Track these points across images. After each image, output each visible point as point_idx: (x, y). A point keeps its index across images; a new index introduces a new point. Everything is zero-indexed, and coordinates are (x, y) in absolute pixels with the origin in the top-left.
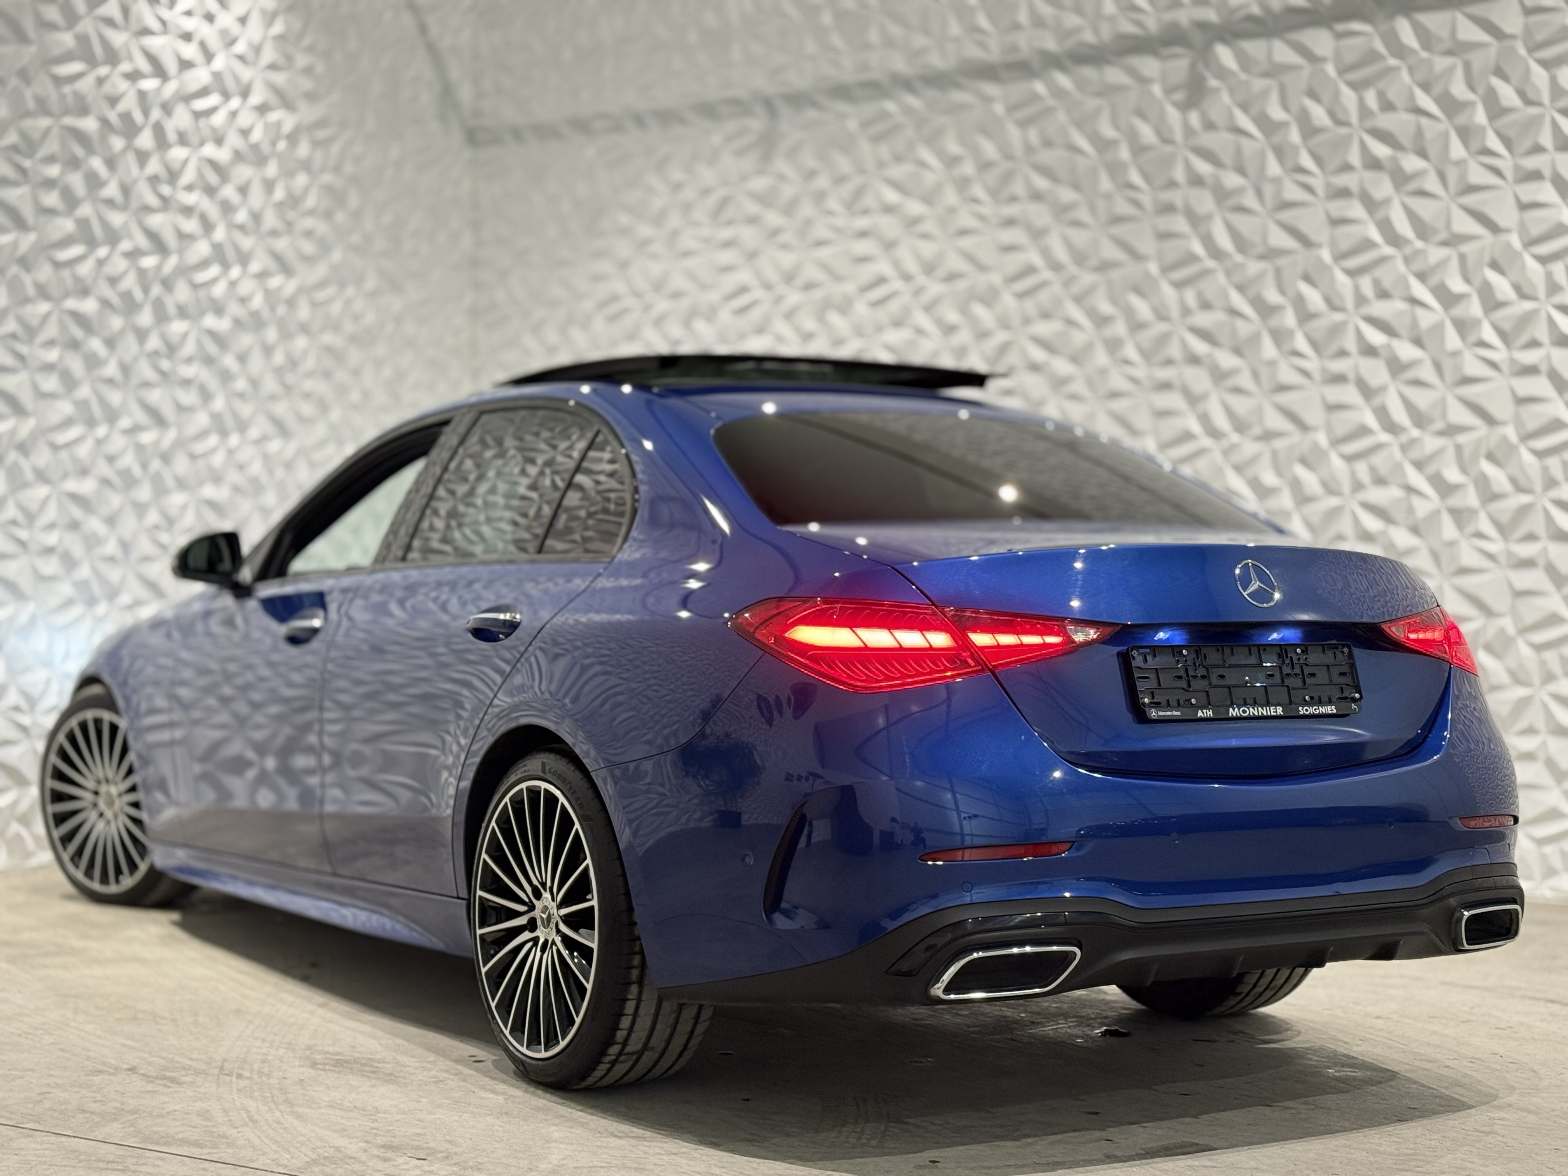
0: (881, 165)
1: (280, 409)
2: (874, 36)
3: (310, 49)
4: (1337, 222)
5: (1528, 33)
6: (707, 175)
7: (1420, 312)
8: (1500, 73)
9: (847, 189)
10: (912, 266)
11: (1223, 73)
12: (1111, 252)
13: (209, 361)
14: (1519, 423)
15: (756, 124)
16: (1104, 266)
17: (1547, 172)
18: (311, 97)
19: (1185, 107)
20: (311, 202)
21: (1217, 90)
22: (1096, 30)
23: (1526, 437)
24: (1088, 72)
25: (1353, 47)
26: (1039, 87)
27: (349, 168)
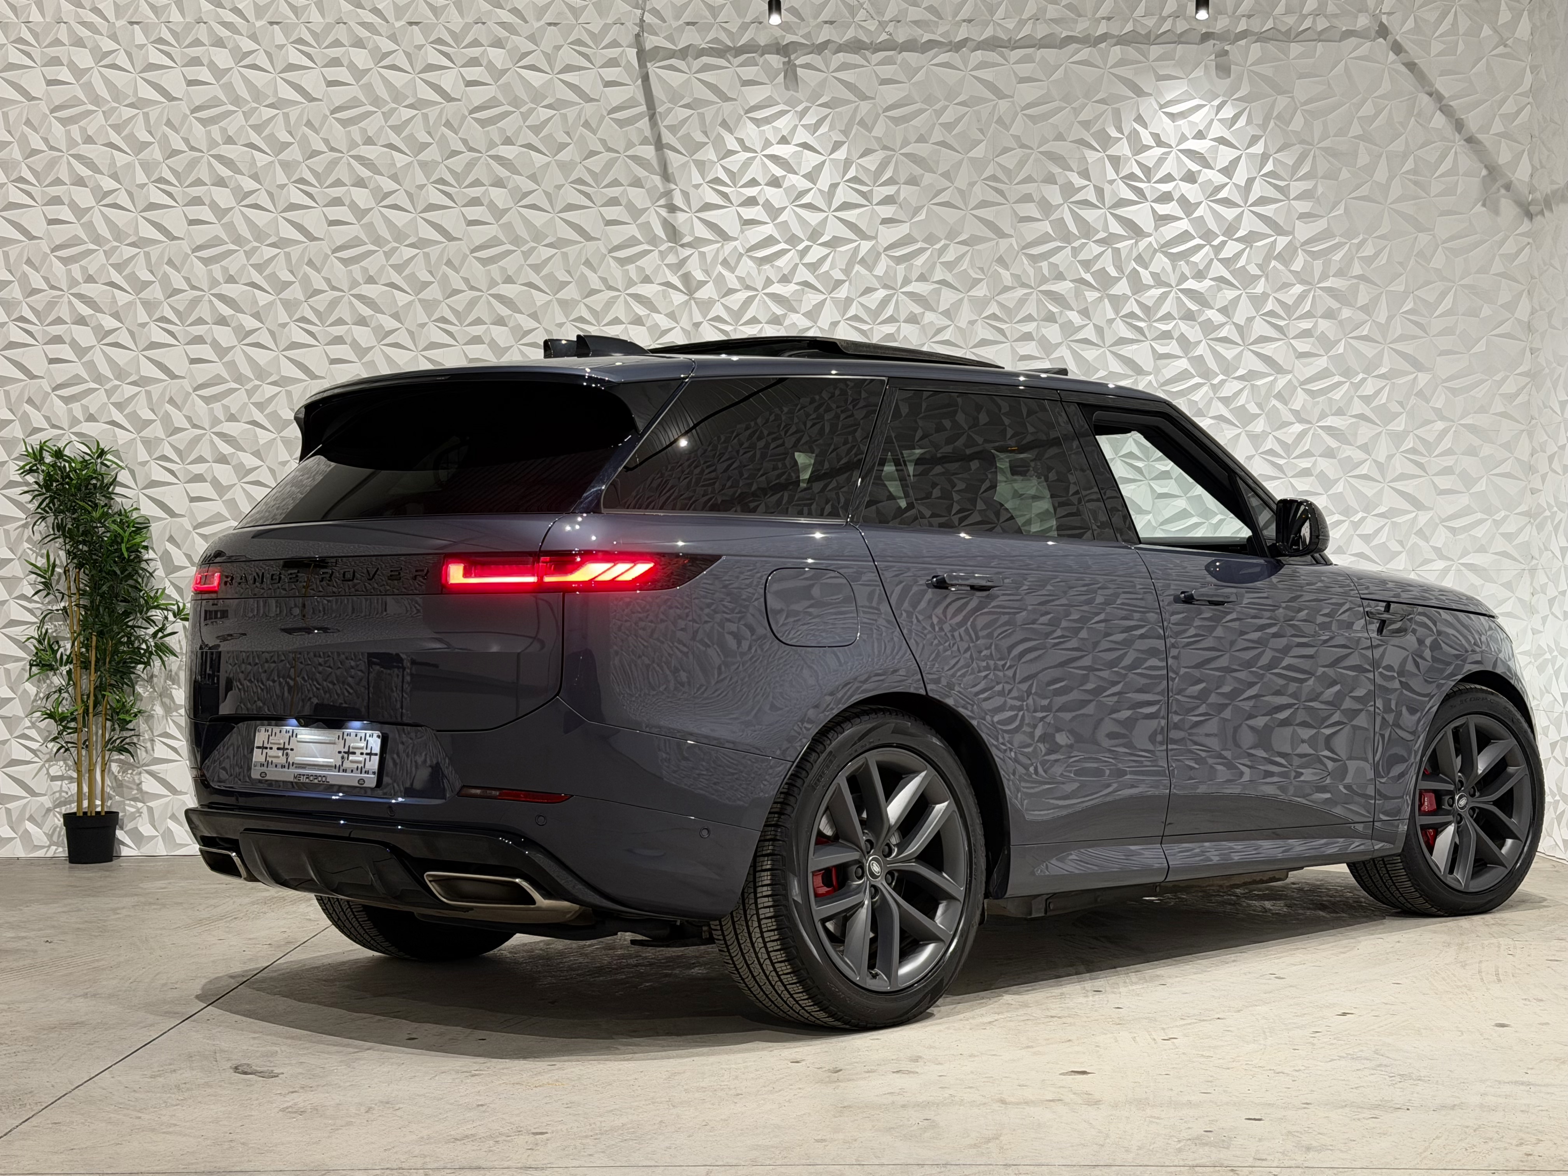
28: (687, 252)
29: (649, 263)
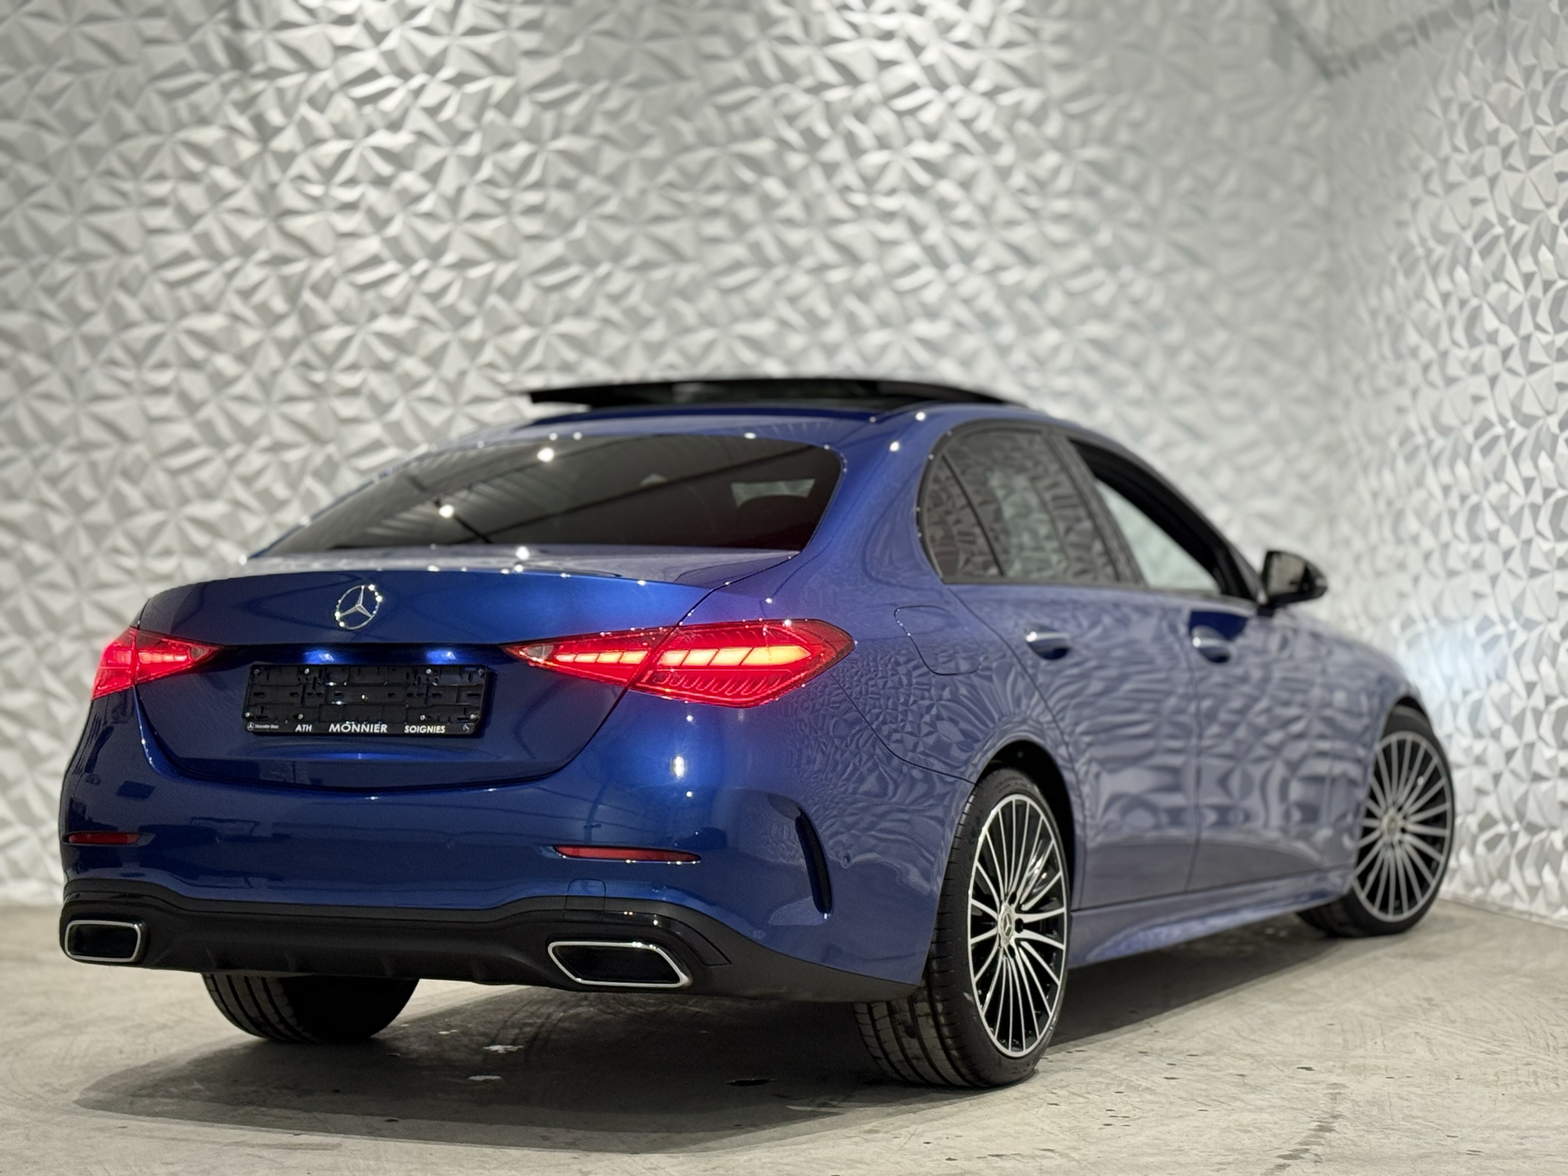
3: (1065, 15)
20: (1064, 182)
28: (258, 86)
29: (206, 97)
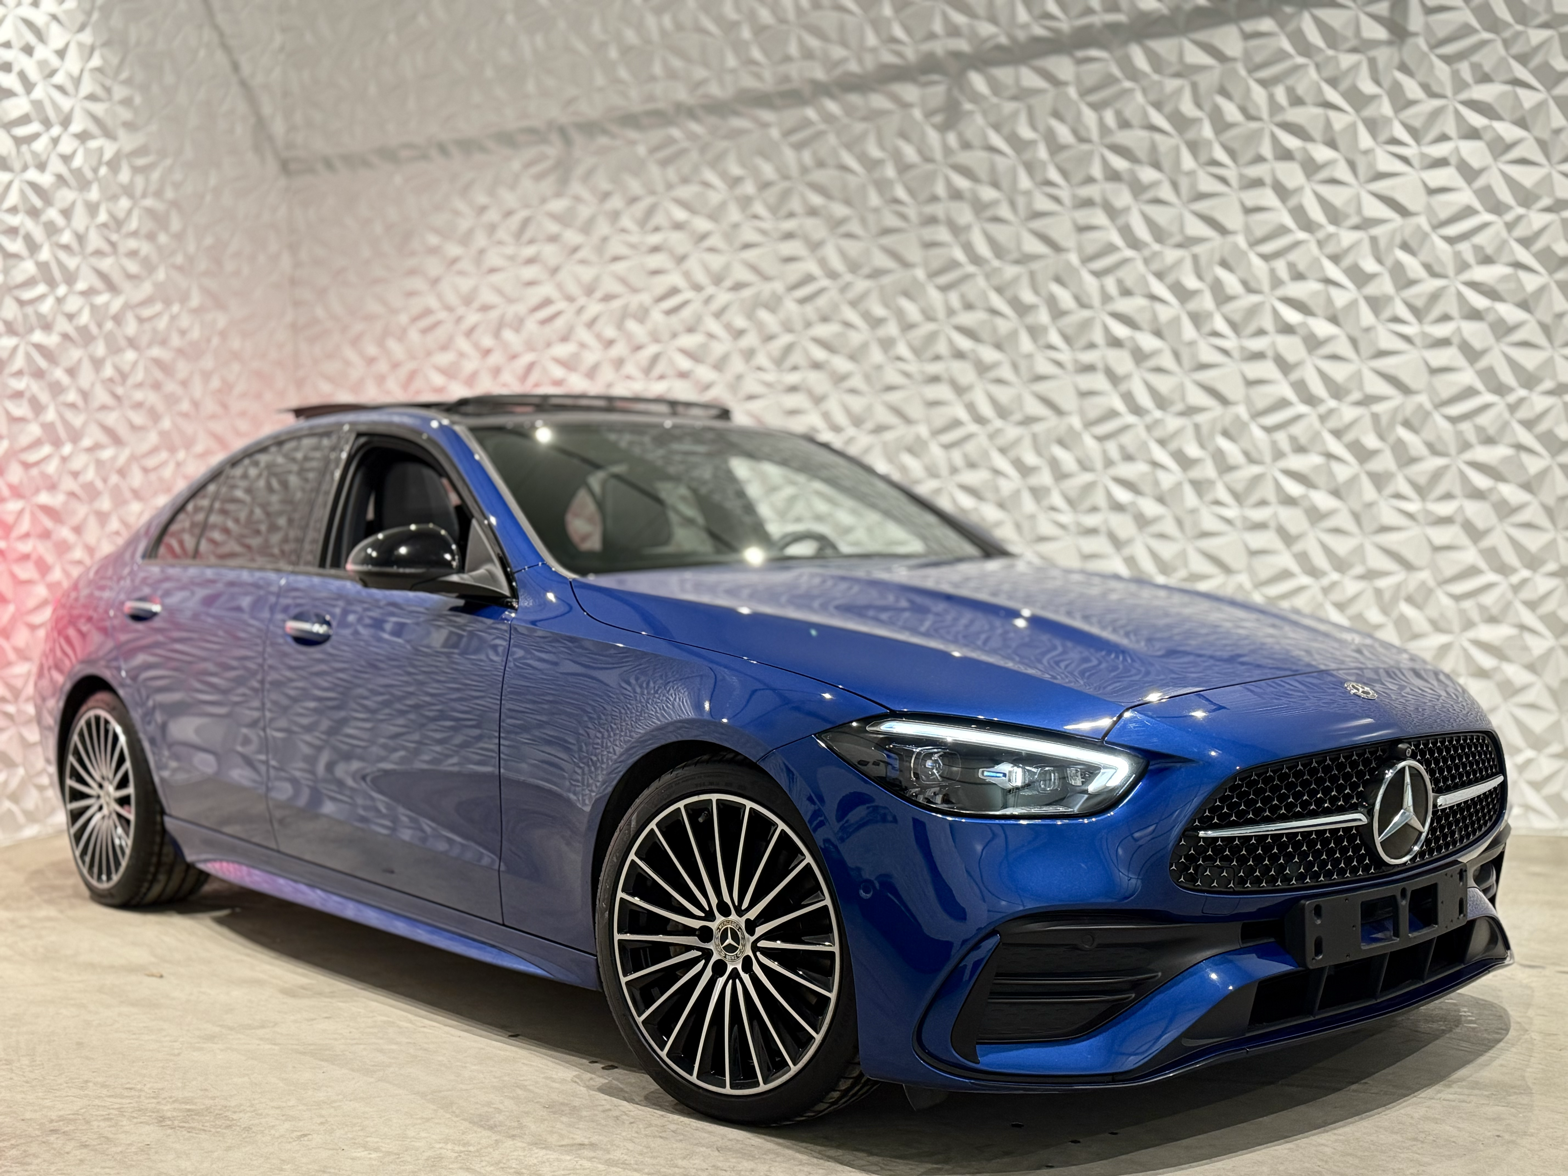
0: (670, 186)
1: (111, 419)
2: (657, 69)
3: (128, 82)
4: (1083, 229)
5: (1247, 55)
6: (509, 199)
7: (1159, 307)
8: (1224, 92)
9: (640, 208)
10: (701, 277)
11: (976, 98)
12: (881, 260)
13: (39, 374)
14: (1249, 402)
15: (553, 150)
16: (876, 274)
17: (1268, 180)
18: (129, 126)
19: (943, 129)
20: (133, 224)
21: (970, 113)
22: (860, 61)
23: (1257, 415)
24: (854, 99)
25: (1092, 73)
26: (811, 113)
27: (169, 194)
